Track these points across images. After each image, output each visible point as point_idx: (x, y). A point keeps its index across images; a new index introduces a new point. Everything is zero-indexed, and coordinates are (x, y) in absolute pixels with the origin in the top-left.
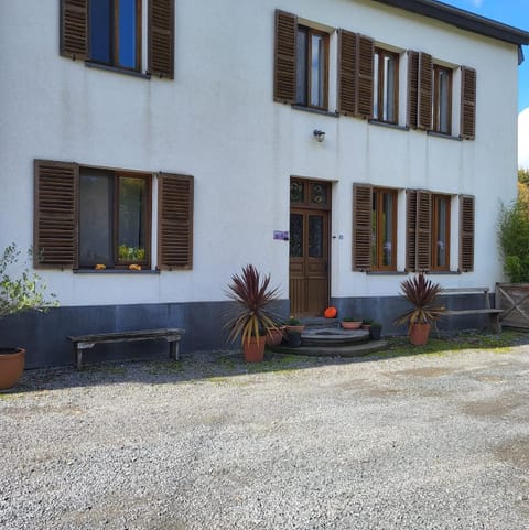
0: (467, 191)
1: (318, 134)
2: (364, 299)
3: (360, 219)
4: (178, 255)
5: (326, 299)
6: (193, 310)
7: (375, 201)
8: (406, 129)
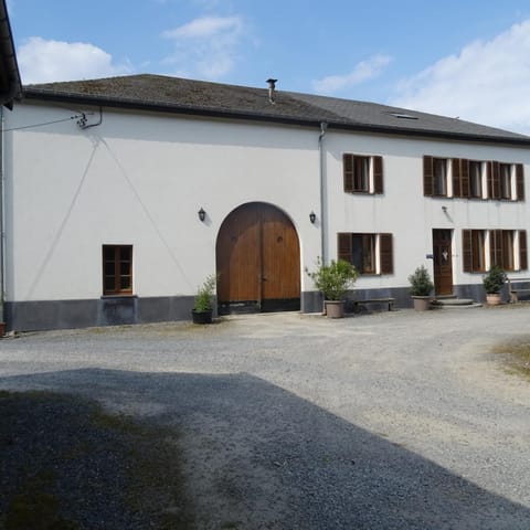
0: (522, 228)
1: (444, 208)
2: (469, 286)
3: (466, 246)
4: (388, 268)
5: (450, 286)
6: (394, 291)
7: (473, 238)
8: (487, 200)
